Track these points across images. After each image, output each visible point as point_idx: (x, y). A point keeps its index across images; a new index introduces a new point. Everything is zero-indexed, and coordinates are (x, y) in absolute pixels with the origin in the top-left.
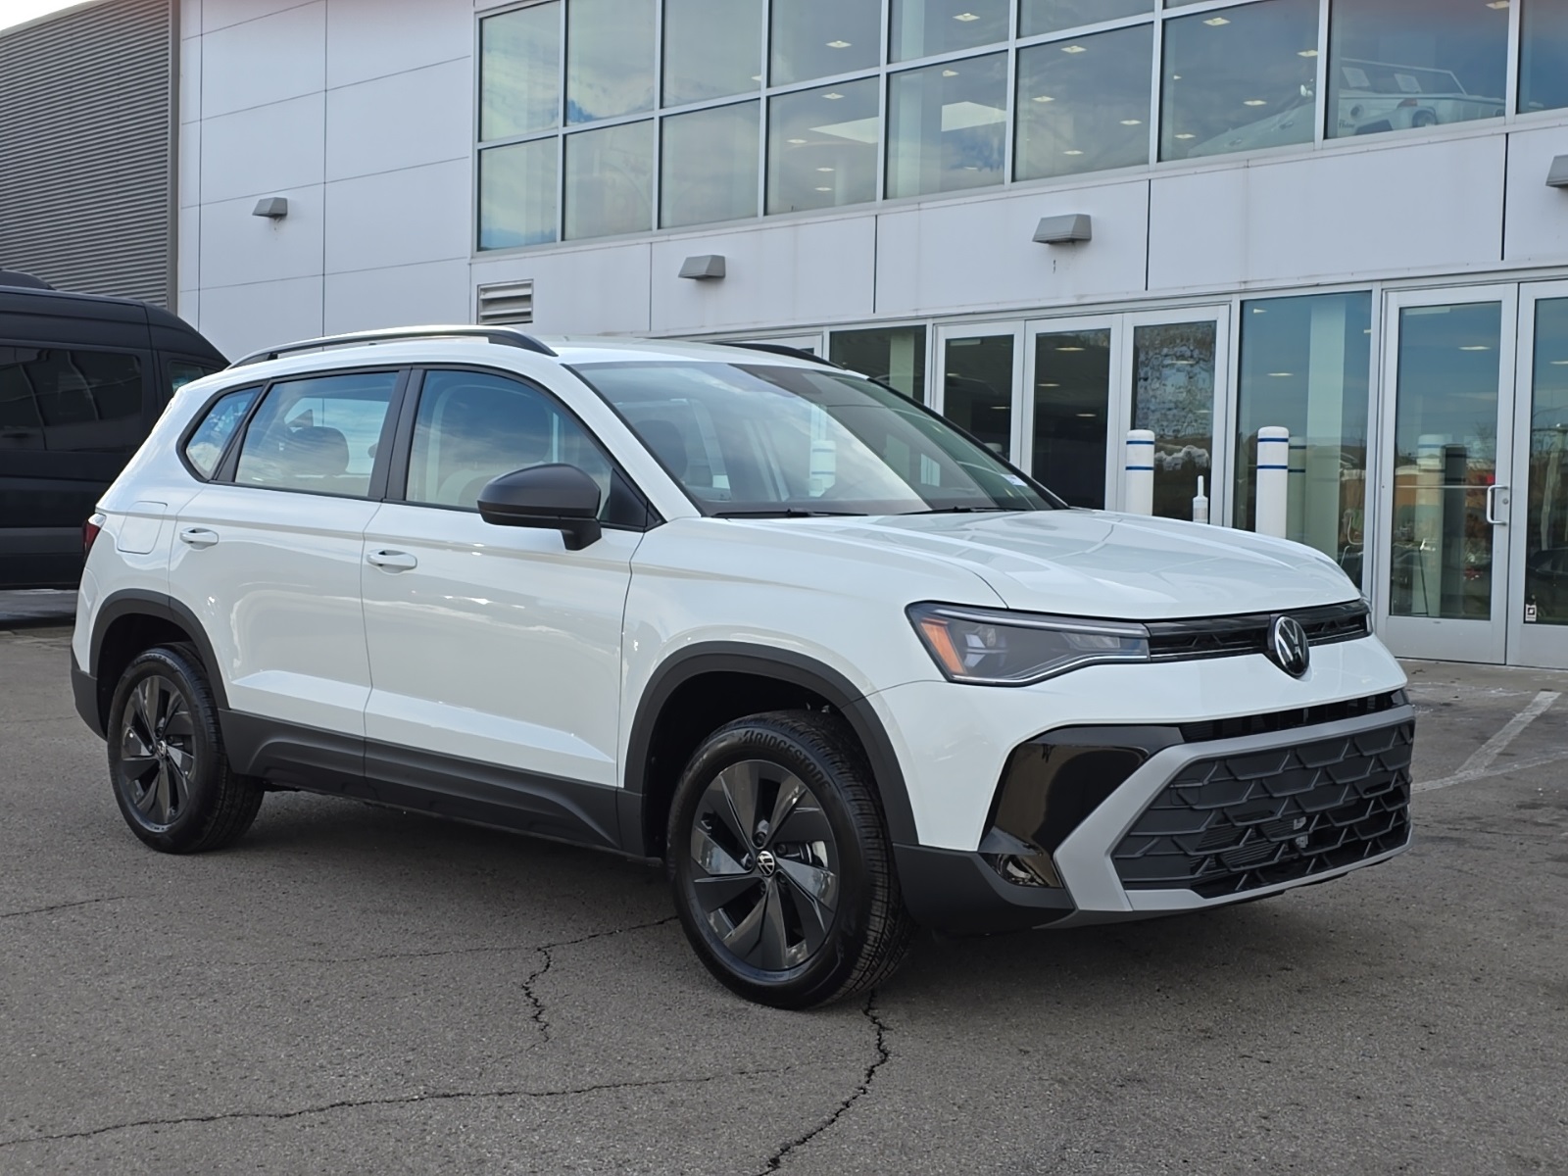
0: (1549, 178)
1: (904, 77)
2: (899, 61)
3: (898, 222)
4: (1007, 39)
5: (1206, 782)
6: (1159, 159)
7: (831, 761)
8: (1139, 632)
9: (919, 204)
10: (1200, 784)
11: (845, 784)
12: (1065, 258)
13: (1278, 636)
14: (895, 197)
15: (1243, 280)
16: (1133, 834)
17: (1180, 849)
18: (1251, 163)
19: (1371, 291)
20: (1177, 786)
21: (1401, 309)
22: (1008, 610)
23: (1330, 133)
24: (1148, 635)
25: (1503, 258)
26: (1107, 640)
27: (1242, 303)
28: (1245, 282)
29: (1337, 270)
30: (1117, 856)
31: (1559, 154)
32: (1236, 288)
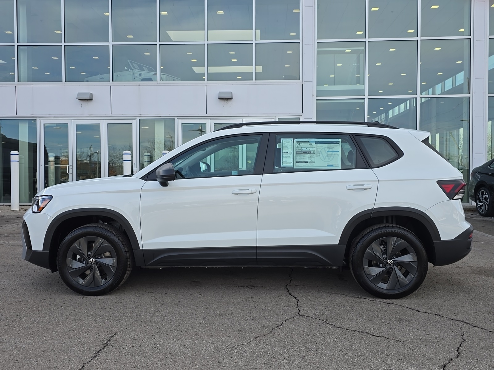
0: (219, 96)
1: (22, 47)
2: (21, 42)
6: (113, 81)
9: (32, 84)
12: (84, 104)
14: (21, 81)
18: (140, 85)
19: (174, 119)
21: (182, 124)
25: (206, 113)
27: (139, 119)
28: (140, 114)
32: (138, 116)
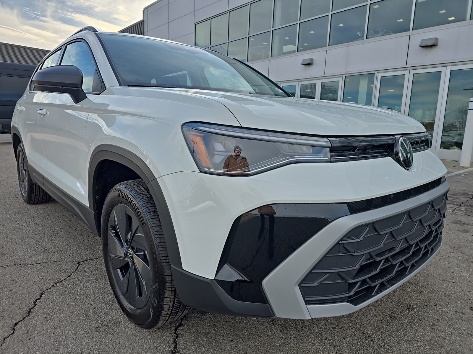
0: (420, 44)
1: (276, 31)
2: (275, 27)
3: (274, 61)
4: (297, 21)
5: (361, 238)
6: (329, 46)
7: (148, 211)
8: (324, 144)
9: (278, 58)
10: (358, 240)
11: (153, 225)
12: (307, 67)
13: (400, 148)
14: (273, 56)
15: (346, 71)
16: (313, 271)
17: (343, 279)
18: (349, 45)
19: (374, 73)
20: (343, 242)
21: (381, 77)
22: (241, 127)
23: (368, 38)
24: (330, 145)
25: (406, 64)
26: (304, 148)
27: (345, 77)
28: (346, 72)
29: (367, 68)
30: (302, 285)
31: (422, 39)
32: (344, 73)
